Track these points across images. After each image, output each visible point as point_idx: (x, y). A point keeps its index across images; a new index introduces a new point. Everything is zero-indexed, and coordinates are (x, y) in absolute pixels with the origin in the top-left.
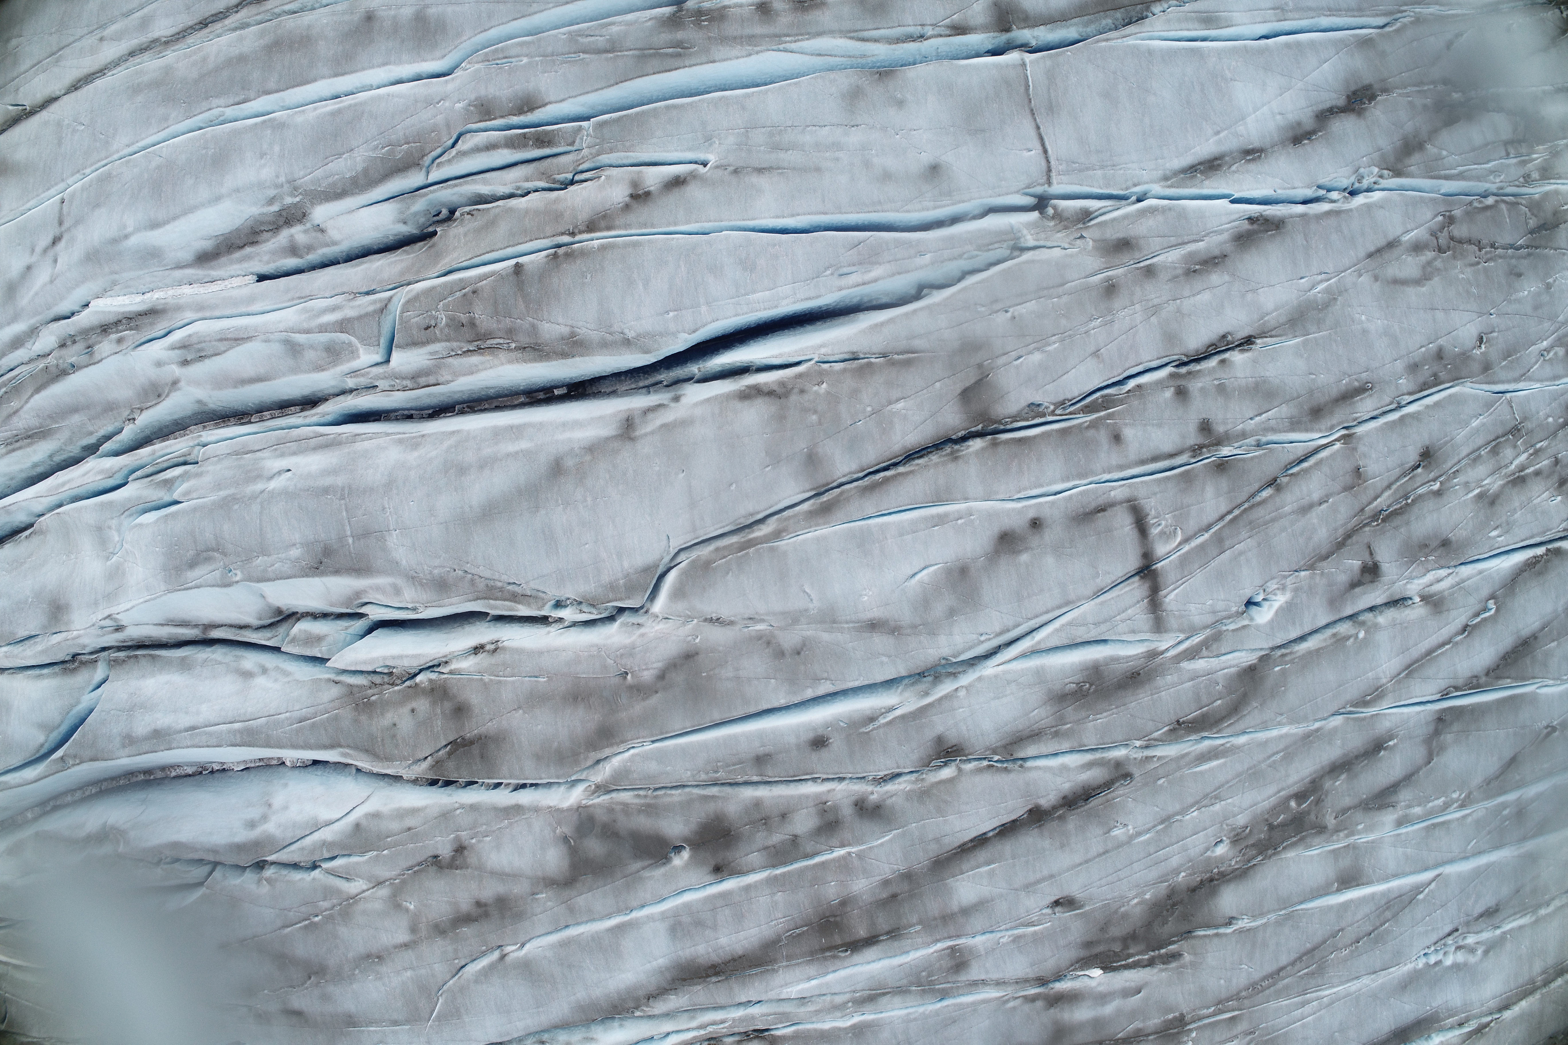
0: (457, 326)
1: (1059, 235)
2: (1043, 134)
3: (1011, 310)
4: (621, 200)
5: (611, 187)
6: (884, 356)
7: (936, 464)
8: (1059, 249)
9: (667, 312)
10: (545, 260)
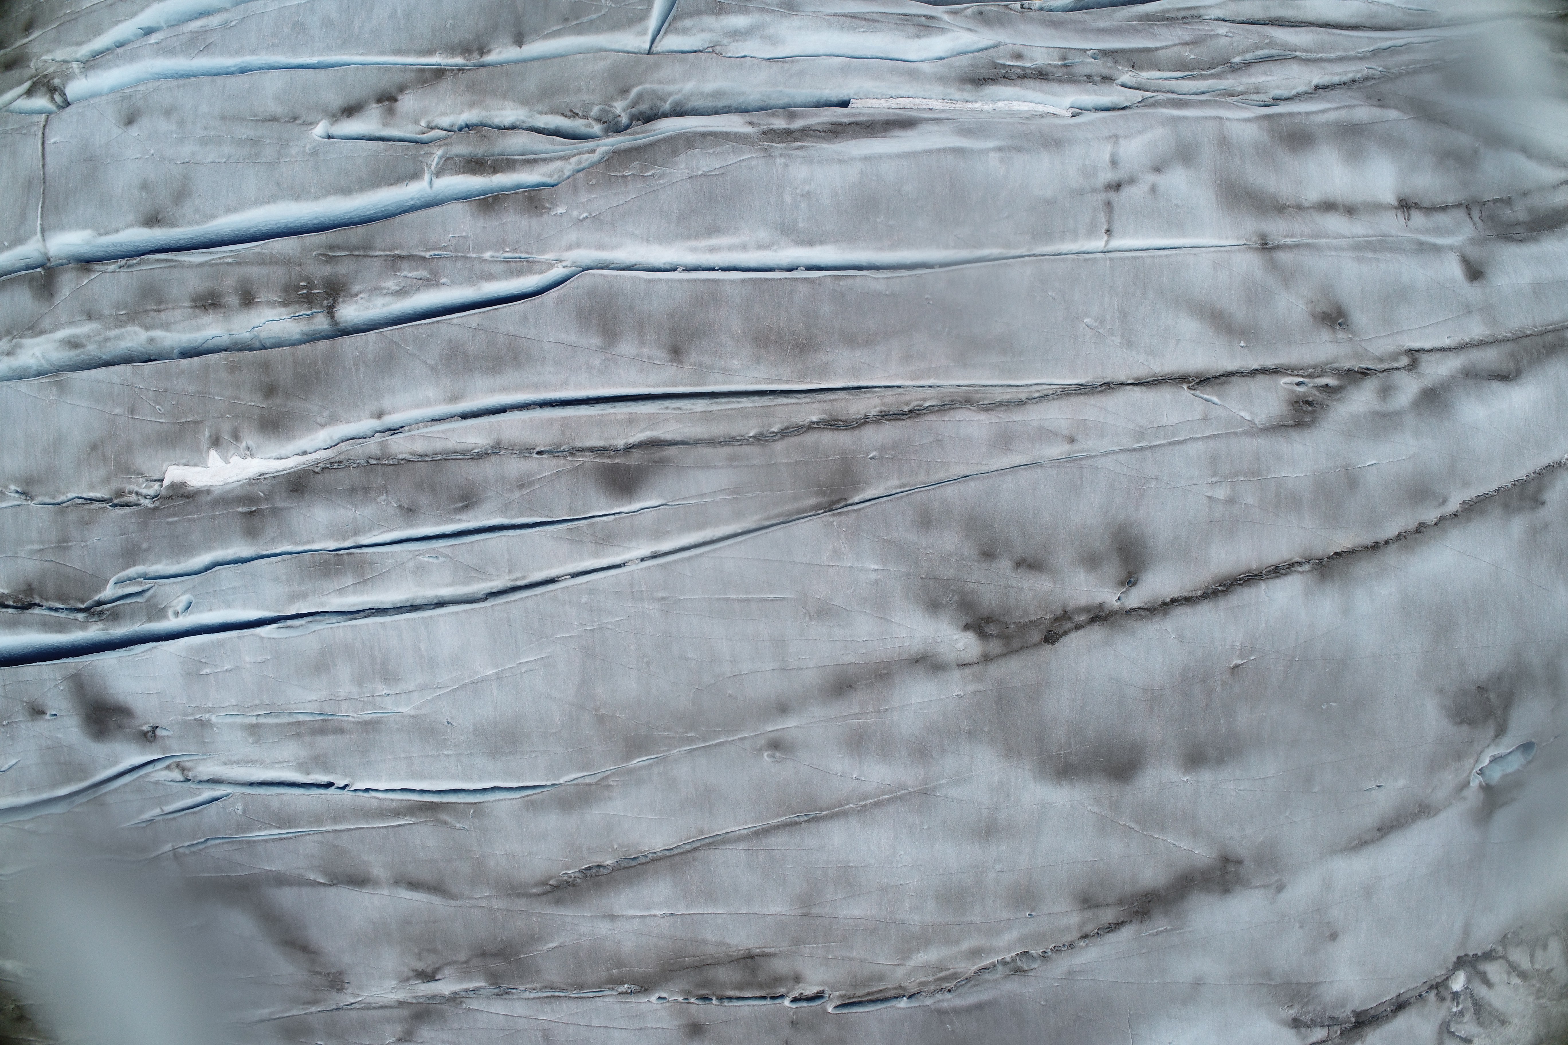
1: (51, 70)
2: (41, 159)
3: (102, 1)
4: (406, 96)
5: (414, 111)
8: (57, 59)
10: (491, 47)
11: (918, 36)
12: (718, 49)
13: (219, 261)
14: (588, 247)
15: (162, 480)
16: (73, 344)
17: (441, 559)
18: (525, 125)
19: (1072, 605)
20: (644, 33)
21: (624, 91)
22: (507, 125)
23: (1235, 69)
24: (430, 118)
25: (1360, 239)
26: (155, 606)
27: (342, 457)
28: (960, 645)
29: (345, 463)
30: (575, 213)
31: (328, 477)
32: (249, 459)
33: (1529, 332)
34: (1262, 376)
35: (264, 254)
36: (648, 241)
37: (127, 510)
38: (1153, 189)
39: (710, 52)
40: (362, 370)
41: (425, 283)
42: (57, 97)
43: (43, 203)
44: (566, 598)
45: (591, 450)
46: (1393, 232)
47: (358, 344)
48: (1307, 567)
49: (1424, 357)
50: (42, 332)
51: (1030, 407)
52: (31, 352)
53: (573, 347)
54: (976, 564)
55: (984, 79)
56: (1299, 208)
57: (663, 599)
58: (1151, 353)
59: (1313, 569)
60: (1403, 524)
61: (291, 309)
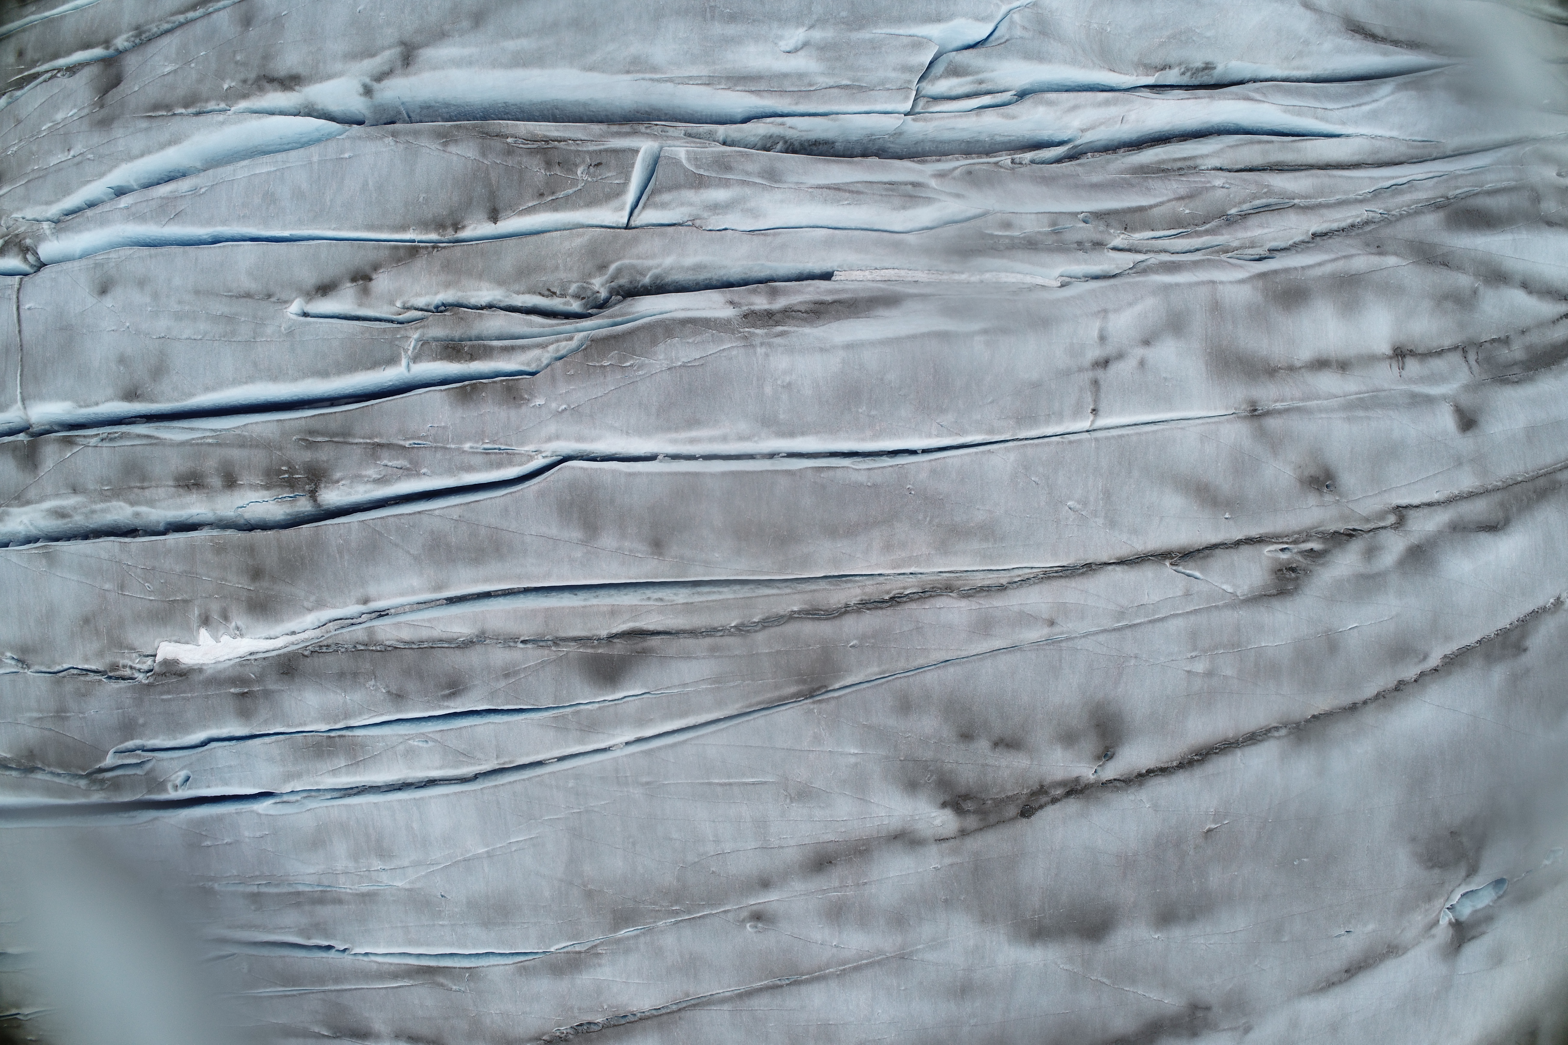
0: (567, 164)
1: (22, 229)
2: (17, 325)
3: (70, 157)
4: (380, 275)
5: (389, 291)
6: (174, 114)
7: (153, 21)
8: (28, 218)
9: (350, 157)
10: (466, 223)
11: (904, 208)
12: (698, 223)
13: (199, 441)
14: (567, 439)
15: (155, 656)
16: (60, 514)
17: (431, 744)
18: (502, 305)
19: (1049, 779)
20: (622, 209)
21: (602, 267)
22: (484, 304)
23: (1230, 222)
24: (405, 299)
25: (1352, 397)
26: (155, 779)
27: (330, 641)
28: (938, 822)
29: (334, 647)
30: (554, 405)
31: (318, 661)
32: (239, 639)
33: (1519, 479)
34: (1247, 546)
35: (244, 436)
36: (627, 433)
37: (123, 684)
38: (1142, 363)
39: (689, 226)
40: (346, 557)
41: (406, 472)
42: (30, 257)
43: (22, 371)
44: (553, 783)
45: (575, 639)
46: (1386, 386)
47: (342, 532)
48: (1283, 732)
49: (1412, 513)
50: (28, 503)
51: (1010, 592)
52: (19, 520)
53: (555, 540)
54: (954, 745)
55: (971, 250)
56: (1291, 369)
57: (648, 783)
58: (1134, 531)
59: (1290, 733)
60: (1382, 684)
61: (274, 492)
